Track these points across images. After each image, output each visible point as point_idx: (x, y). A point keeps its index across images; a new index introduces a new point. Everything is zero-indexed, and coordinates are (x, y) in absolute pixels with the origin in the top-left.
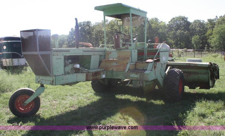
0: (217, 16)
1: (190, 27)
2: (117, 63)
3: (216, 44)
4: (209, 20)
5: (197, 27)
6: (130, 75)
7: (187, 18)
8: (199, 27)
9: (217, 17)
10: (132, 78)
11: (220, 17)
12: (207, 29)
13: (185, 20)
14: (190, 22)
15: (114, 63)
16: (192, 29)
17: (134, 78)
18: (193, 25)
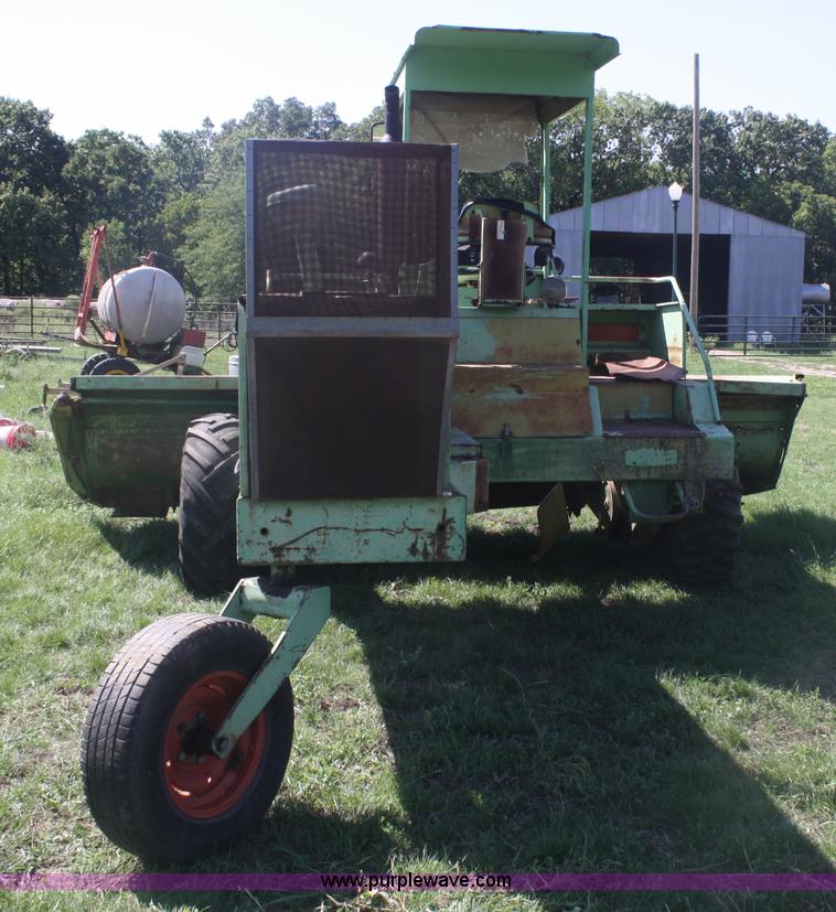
0: (207, 120)
1: (69, 166)
2: (520, 392)
3: (226, 270)
4: (166, 137)
5: (111, 171)
6: (623, 453)
7: (44, 118)
8: (120, 173)
9: (208, 122)
10: (638, 469)
11: (224, 126)
12: (164, 185)
13: (36, 123)
14: (67, 140)
15: (497, 388)
16: (83, 181)
17: (649, 469)
18: (83, 162)
